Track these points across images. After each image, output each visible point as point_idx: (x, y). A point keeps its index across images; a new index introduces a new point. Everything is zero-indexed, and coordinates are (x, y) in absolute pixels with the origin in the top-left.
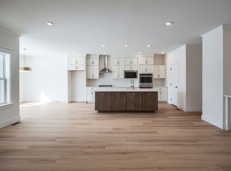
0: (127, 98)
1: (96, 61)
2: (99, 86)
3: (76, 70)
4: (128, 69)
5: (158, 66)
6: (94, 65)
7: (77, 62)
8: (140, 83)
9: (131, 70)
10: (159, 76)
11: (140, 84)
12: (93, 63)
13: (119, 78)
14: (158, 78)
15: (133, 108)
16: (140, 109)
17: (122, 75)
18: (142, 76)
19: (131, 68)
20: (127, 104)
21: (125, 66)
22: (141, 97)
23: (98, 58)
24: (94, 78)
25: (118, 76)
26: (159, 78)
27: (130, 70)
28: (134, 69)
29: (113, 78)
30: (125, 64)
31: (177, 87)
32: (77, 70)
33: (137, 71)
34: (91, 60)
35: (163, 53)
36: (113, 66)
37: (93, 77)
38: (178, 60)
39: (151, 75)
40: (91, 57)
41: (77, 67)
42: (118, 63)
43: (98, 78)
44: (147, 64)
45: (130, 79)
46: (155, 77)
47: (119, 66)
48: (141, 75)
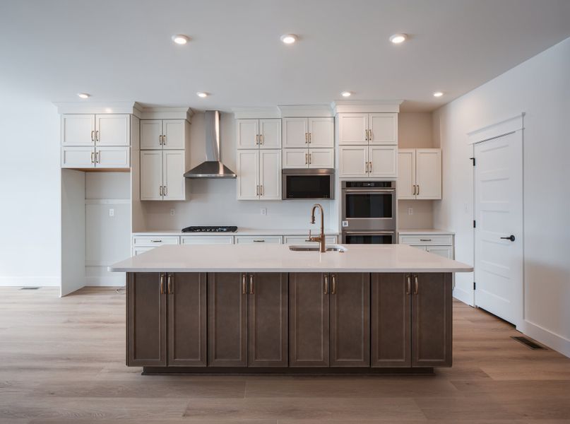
0: (293, 300)
1: (176, 133)
2: (184, 231)
3: (92, 166)
4: (297, 162)
5: (413, 151)
6: (165, 147)
7: (96, 136)
8: (343, 220)
9: (311, 167)
10: (416, 190)
11: (346, 224)
12: (163, 140)
13: (262, 198)
14: (413, 197)
15: (321, 355)
16: (360, 362)
17: (275, 188)
18: (351, 191)
19: (309, 159)
20: (294, 333)
21: (285, 151)
22: (364, 298)
23: (183, 122)
24: (166, 198)
25: (260, 190)
26: (419, 197)
27: (306, 167)
28: (321, 164)
29: (239, 197)
30: (285, 146)
31: (512, 238)
32: (98, 166)
33: (332, 171)
34: (157, 130)
35: (438, 95)
36: (239, 152)
37: (163, 194)
38: (523, 115)
39: (388, 184)
40: (156, 116)
41: (96, 156)
42: (260, 139)
43: (184, 199)
44: (371, 143)
45: (308, 204)
46: (402, 193)
47: (262, 152)
48: (349, 184)
